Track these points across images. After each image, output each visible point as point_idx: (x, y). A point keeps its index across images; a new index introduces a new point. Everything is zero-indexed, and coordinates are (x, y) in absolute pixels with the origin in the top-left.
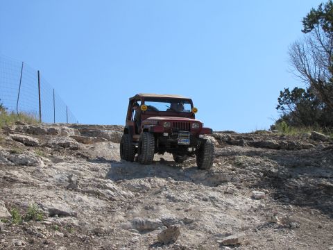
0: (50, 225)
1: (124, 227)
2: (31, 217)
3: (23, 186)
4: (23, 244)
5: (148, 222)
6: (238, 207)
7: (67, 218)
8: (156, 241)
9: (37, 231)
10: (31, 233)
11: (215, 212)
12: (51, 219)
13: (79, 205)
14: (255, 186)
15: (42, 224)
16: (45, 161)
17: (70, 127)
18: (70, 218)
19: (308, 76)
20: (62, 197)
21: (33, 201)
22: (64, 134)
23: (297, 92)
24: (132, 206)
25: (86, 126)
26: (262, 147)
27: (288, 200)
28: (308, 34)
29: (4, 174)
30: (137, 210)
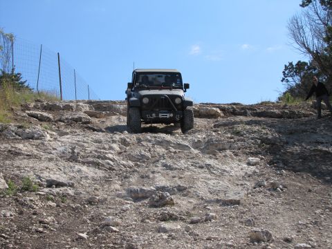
0: (44, 195)
1: (118, 196)
2: (27, 188)
3: (25, 158)
4: (11, 215)
5: (141, 190)
6: (233, 173)
7: (62, 189)
9: (28, 202)
10: (23, 204)
11: (209, 179)
12: (47, 190)
13: (78, 176)
14: (253, 154)
15: (36, 195)
16: (51, 135)
18: (66, 188)
19: (306, 48)
20: (61, 168)
21: (32, 173)
22: (78, 109)
23: (301, 65)
24: (128, 175)
25: (101, 102)
26: (264, 117)
27: (281, 165)
28: (305, 8)
29: (9, 148)
30: (134, 179)
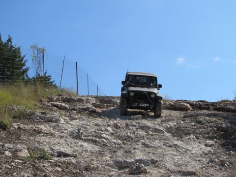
0: (54, 163)
1: (108, 165)
2: (43, 157)
3: (44, 136)
4: (28, 176)
5: (125, 161)
6: (194, 152)
7: (68, 158)
9: (42, 167)
10: (38, 169)
11: (175, 155)
12: (56, 159)
13: (80, 150)
14: (209, 138)
15: (48, 162)
16: (65, 119)
18: (70, 158)
20: (68, 143)
21: (48, 146)
22: (88, 101)
24: (116, 150)
25: (104, 97)
26: (223, 111)
27: (230, 147)
29: (34, 128)
30: (120, 153)
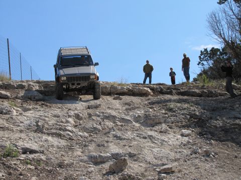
0: (23, 160)
1: (81, 161)
2: (8, 155)
3: (0, 130)
4: (3, 176)
5: (100, 156)
6: (171, 143)
7: (36, 155)
8: (108, 171)
9: (14, 166)
10: (9, 167)
11: (153, 147)
12: (24, 156)
13: (46, 145)
14: (184, 127)
15: (17, 159)
16: (17, 110)
17: (35, 83)
18: (39, 154)
19: (223, 38)
20: (31, 138)
21: (9, 142)
22: (30, 88)
23: (214, 51)
24: (87, 144)
25: (48, 82)
26: (188, 95)
27: (209, 136)
28: (222, 5)
30: (92, 147)
